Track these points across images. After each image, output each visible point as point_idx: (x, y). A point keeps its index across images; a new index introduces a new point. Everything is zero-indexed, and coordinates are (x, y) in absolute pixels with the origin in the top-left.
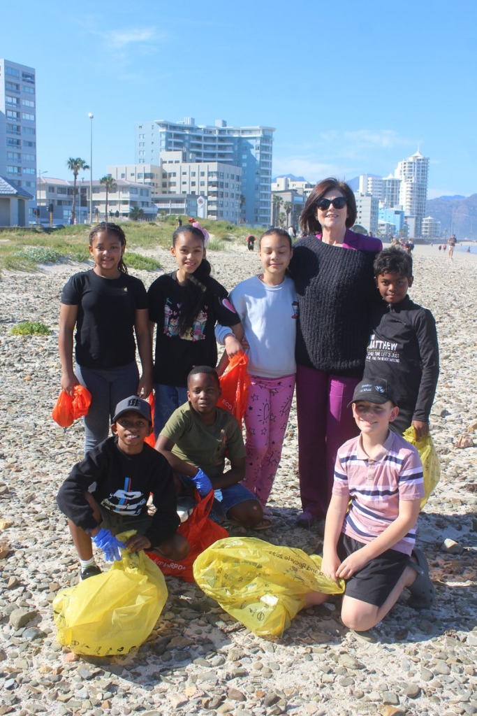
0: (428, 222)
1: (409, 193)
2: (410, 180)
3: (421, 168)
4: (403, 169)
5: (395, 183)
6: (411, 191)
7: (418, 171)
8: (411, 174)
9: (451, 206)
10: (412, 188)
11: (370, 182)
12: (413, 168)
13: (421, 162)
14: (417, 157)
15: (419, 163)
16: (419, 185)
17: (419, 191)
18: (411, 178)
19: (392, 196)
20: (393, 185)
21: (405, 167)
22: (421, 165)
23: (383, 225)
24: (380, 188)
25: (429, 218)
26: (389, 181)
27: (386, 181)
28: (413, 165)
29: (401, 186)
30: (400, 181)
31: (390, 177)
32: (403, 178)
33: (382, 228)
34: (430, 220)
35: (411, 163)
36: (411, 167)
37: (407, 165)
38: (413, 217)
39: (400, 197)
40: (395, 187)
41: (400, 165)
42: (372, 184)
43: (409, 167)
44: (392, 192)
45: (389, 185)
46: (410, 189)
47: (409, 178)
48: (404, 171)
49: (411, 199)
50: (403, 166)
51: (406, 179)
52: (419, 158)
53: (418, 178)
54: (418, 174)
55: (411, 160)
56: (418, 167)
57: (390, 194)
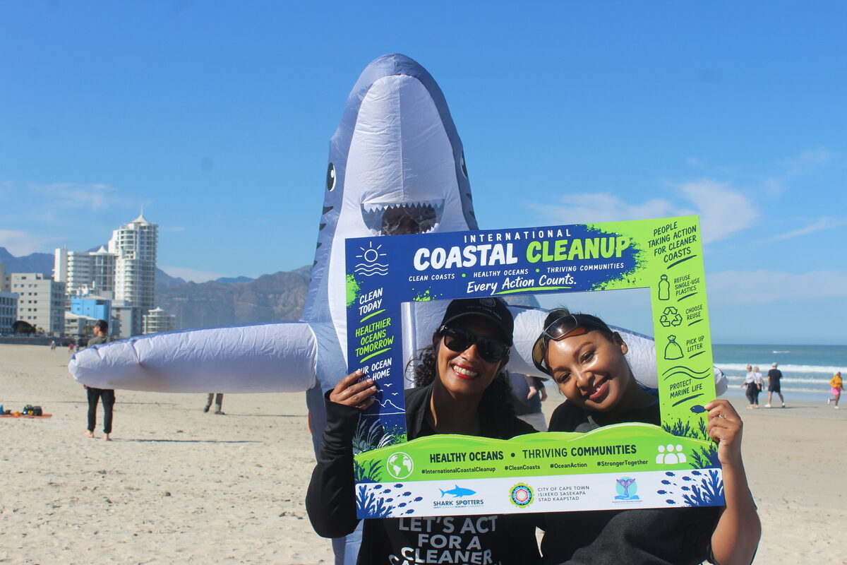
0: (156, 316)
1: (129, 274)
2: (129, 255)
3: (146, 240)
4: (120, 240)
5: (109, 260)
6: (132, 272)
7: (142, 243)
8: (131, 247)
9: (231, 293)
10: (132, 267)
11: (71, 259)
12: (134, 240)
13: (146, 230)
14: (140, 223)
15: (142, 233)
16: (143, 263)
17: (145, 272)
18: (132, 252)
19: (105, 278)
20: (105, 263)
21: (122, 237)
22: (146, 235)
23: (74, 321)
24: (86, 267)
25: (158, 309)
26: (100, 257)
27: (94, 257)
28: (134, 235)
29: (117, 264)
30: (115, 257)
31: (102, 251)
32: (120, 253)
33: (73, 324)
34: (159, 313)
35: (131, 232)
36: (131, 237)
37: (125, 235)
38: (129, 309)
39: (117, 280)
40: (108, 265)
41: (116, 235)
42: (74, 261)
43: (128, 237)
44: (105, 273)
45: (100, 262)
46: (130, 269)
47: (128, 252)
48: (122, 242)
49: (132, 282)
50: (120, 235)
51: (124, 254)
52: (142, 225)
53: (142, 253)
54: (142, 248)
55: (131, 227)
56: (142, 238)
57: (102, 276)
